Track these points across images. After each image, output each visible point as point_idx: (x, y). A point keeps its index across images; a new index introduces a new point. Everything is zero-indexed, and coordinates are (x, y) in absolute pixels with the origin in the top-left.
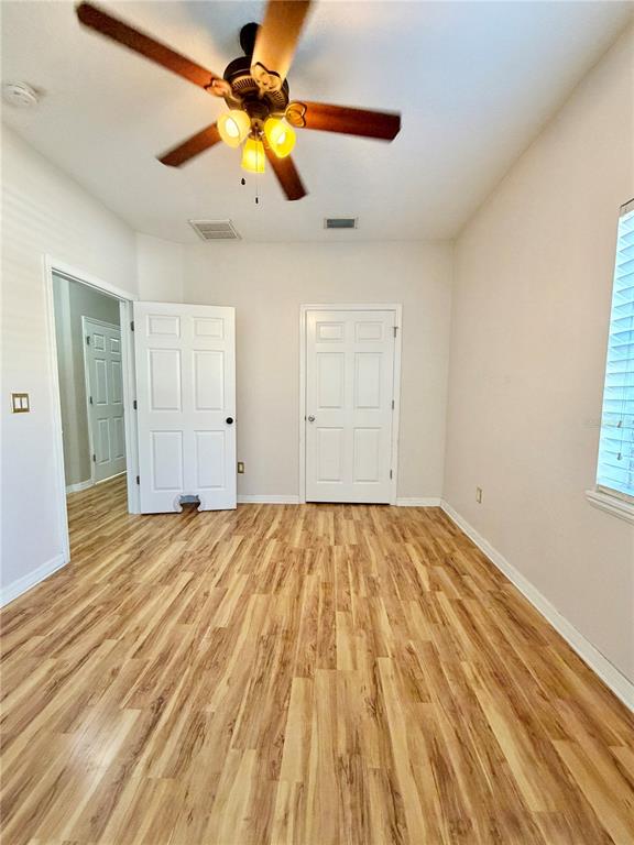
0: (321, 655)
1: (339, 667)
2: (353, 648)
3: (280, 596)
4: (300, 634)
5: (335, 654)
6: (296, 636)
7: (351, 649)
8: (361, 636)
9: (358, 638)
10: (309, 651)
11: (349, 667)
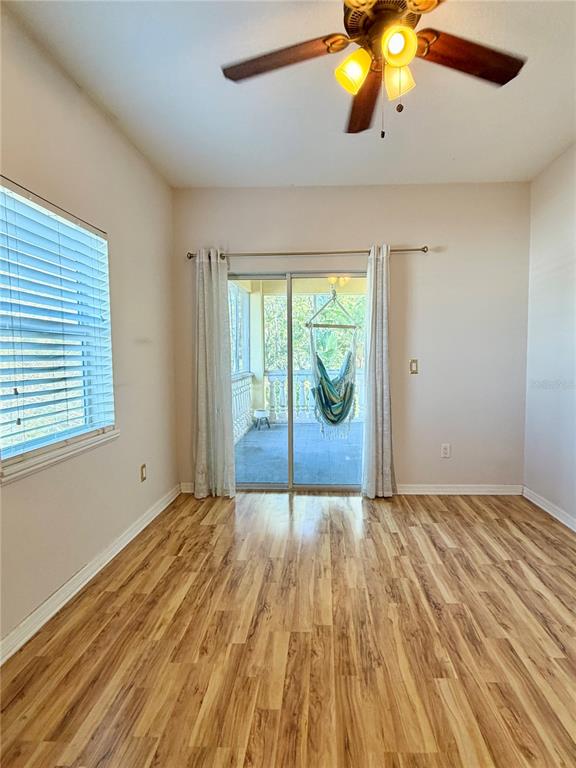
0: (307, 645)
1: (288, 634)
2: (268, 654)
3: (382, 751)
4: (332, 670)
5: (290, 645)
6: (337, 668)
7: (271, 651)
8: (254, 668)
9: (259, 664)
10: (319, 649)
11: (277, 635)
